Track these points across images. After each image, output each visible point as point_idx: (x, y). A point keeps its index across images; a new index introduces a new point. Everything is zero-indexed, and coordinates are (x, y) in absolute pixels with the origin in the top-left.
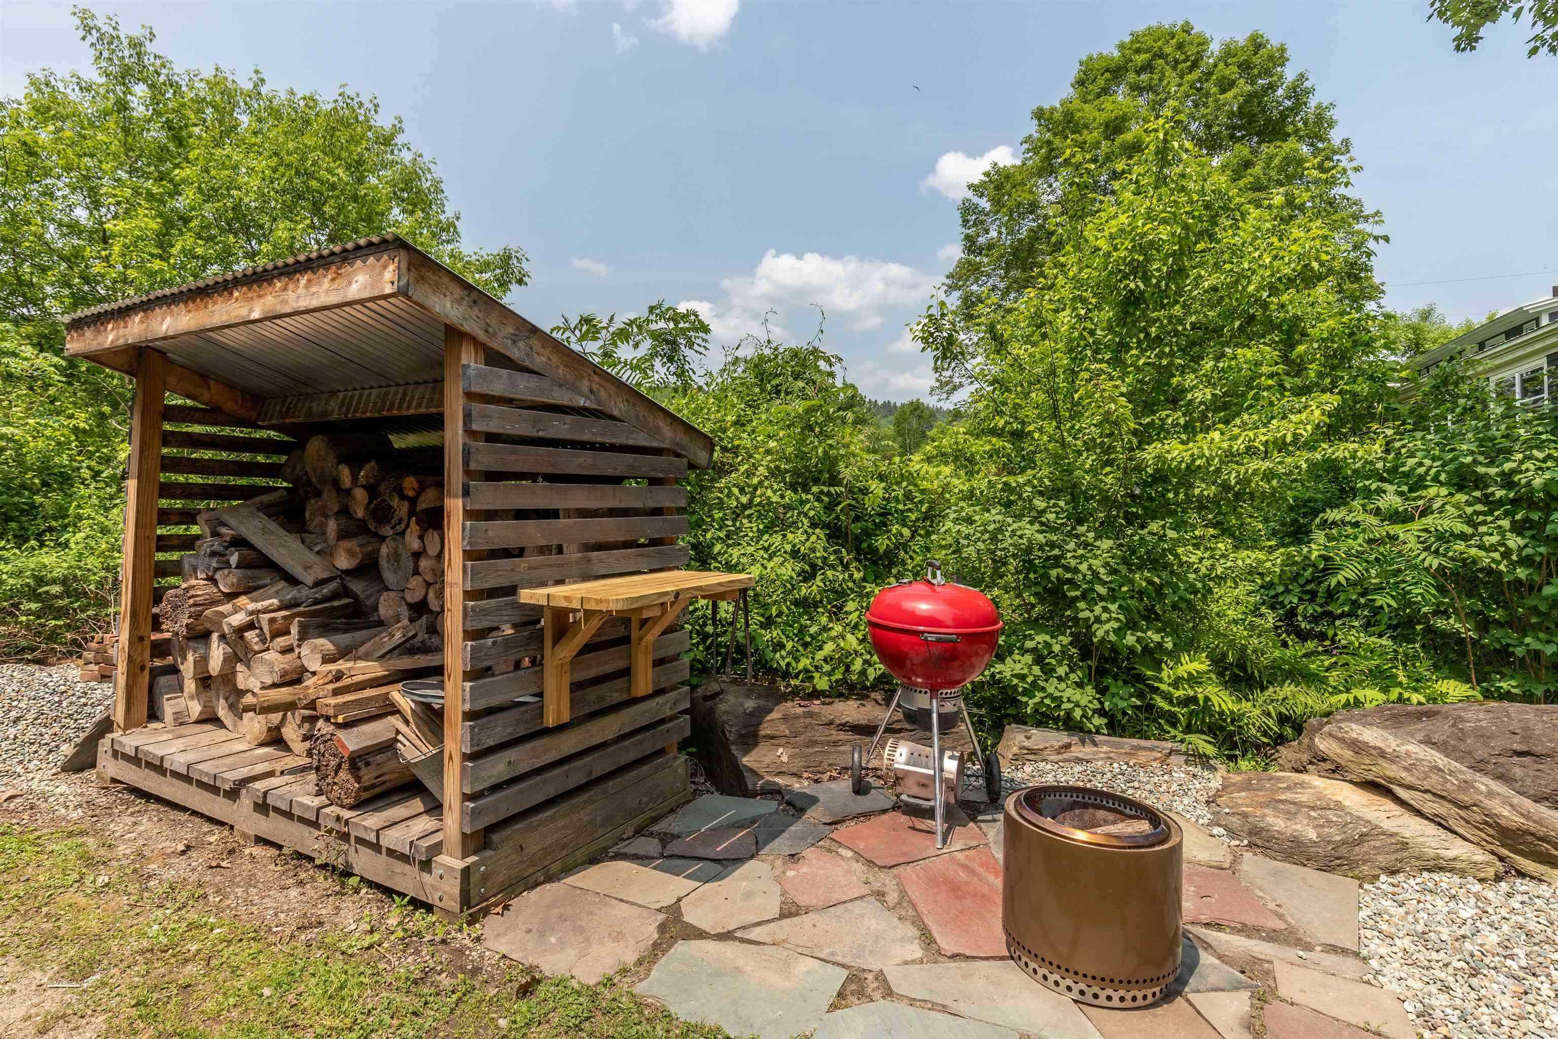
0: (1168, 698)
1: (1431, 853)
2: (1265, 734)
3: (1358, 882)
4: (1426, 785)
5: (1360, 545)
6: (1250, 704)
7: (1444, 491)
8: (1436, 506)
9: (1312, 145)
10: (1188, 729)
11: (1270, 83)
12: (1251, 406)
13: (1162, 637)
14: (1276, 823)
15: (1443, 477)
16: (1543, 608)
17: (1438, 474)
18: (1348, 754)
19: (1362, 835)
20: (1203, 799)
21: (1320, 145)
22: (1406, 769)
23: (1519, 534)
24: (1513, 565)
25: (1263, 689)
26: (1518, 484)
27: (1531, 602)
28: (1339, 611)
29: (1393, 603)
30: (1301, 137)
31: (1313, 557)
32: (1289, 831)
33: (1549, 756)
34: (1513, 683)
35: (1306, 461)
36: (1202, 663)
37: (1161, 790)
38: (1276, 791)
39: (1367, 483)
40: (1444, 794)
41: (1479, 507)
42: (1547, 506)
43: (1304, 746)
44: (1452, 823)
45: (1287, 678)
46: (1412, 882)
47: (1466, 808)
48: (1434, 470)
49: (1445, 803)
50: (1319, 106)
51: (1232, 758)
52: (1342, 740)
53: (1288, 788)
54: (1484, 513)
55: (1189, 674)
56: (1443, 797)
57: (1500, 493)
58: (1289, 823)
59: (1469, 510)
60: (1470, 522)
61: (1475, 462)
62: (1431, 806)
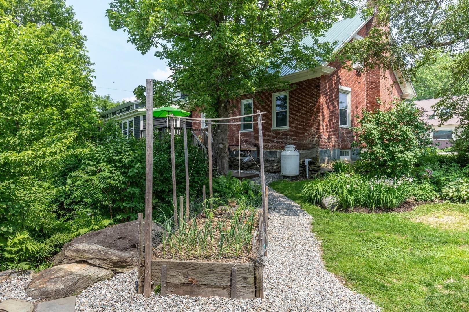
0: (10, 252)
1: (96, 277)
2: (50, 253)
3: (75, 296)
4: (96, 257)
5: (82, 183)
6: (44, 244)
7: (105, 164)
8: (103, 168)
9: (74, 33)
10: (20, 261)
11: (60, 5)
12: (46, 135)
13: (8, 228)
14: (51, 287)
15: (105, 159)
16: (127, 195)
17: (104, 159)
18: (75, 254)
19: (78, 280)
20: (23, 288)
21: (77, 34)
22: (91, 254)
23: (123, 175)
24: (121, 184)
25: (49, 237)
26: (122, 162)
27: (124, 194)
28: (77, 201)
29: (91, 200)
30: (71, 29)
31: (66, 190)
32: (55, 288)
33: (125, 237)
34: (120, 216)
35: (66, 155)
36: (25, 235)
37: (6, 291)
38: (51, 275)
39: (85, 161)
40: (101, 258)
41: (114, 168)
42: (128, 167)
43: (63, 253)
44: (103, 266)
45: (58, 231)
46: (91, 288)
47: (106, 260)
48: (103, 158)
49: (101, 260)
50: (77, 20)
51: (37, 266)
52: (73, 251)
53: (56, 272)
54: (115, 170)
55: (19, 240)
56: (100, 259)
57: (118, 164)
58: (55, 285)
59: (111, 169)
60: (111, 172)
61: (113, 156)
62: (97, 262)
